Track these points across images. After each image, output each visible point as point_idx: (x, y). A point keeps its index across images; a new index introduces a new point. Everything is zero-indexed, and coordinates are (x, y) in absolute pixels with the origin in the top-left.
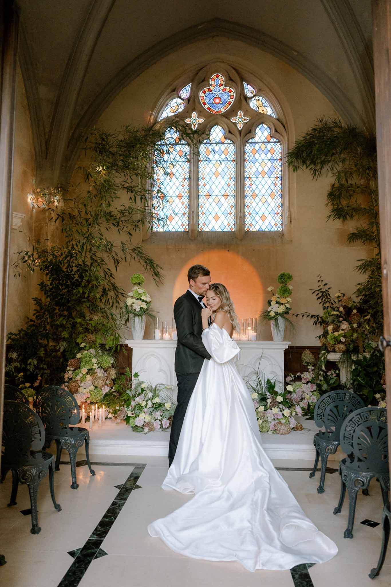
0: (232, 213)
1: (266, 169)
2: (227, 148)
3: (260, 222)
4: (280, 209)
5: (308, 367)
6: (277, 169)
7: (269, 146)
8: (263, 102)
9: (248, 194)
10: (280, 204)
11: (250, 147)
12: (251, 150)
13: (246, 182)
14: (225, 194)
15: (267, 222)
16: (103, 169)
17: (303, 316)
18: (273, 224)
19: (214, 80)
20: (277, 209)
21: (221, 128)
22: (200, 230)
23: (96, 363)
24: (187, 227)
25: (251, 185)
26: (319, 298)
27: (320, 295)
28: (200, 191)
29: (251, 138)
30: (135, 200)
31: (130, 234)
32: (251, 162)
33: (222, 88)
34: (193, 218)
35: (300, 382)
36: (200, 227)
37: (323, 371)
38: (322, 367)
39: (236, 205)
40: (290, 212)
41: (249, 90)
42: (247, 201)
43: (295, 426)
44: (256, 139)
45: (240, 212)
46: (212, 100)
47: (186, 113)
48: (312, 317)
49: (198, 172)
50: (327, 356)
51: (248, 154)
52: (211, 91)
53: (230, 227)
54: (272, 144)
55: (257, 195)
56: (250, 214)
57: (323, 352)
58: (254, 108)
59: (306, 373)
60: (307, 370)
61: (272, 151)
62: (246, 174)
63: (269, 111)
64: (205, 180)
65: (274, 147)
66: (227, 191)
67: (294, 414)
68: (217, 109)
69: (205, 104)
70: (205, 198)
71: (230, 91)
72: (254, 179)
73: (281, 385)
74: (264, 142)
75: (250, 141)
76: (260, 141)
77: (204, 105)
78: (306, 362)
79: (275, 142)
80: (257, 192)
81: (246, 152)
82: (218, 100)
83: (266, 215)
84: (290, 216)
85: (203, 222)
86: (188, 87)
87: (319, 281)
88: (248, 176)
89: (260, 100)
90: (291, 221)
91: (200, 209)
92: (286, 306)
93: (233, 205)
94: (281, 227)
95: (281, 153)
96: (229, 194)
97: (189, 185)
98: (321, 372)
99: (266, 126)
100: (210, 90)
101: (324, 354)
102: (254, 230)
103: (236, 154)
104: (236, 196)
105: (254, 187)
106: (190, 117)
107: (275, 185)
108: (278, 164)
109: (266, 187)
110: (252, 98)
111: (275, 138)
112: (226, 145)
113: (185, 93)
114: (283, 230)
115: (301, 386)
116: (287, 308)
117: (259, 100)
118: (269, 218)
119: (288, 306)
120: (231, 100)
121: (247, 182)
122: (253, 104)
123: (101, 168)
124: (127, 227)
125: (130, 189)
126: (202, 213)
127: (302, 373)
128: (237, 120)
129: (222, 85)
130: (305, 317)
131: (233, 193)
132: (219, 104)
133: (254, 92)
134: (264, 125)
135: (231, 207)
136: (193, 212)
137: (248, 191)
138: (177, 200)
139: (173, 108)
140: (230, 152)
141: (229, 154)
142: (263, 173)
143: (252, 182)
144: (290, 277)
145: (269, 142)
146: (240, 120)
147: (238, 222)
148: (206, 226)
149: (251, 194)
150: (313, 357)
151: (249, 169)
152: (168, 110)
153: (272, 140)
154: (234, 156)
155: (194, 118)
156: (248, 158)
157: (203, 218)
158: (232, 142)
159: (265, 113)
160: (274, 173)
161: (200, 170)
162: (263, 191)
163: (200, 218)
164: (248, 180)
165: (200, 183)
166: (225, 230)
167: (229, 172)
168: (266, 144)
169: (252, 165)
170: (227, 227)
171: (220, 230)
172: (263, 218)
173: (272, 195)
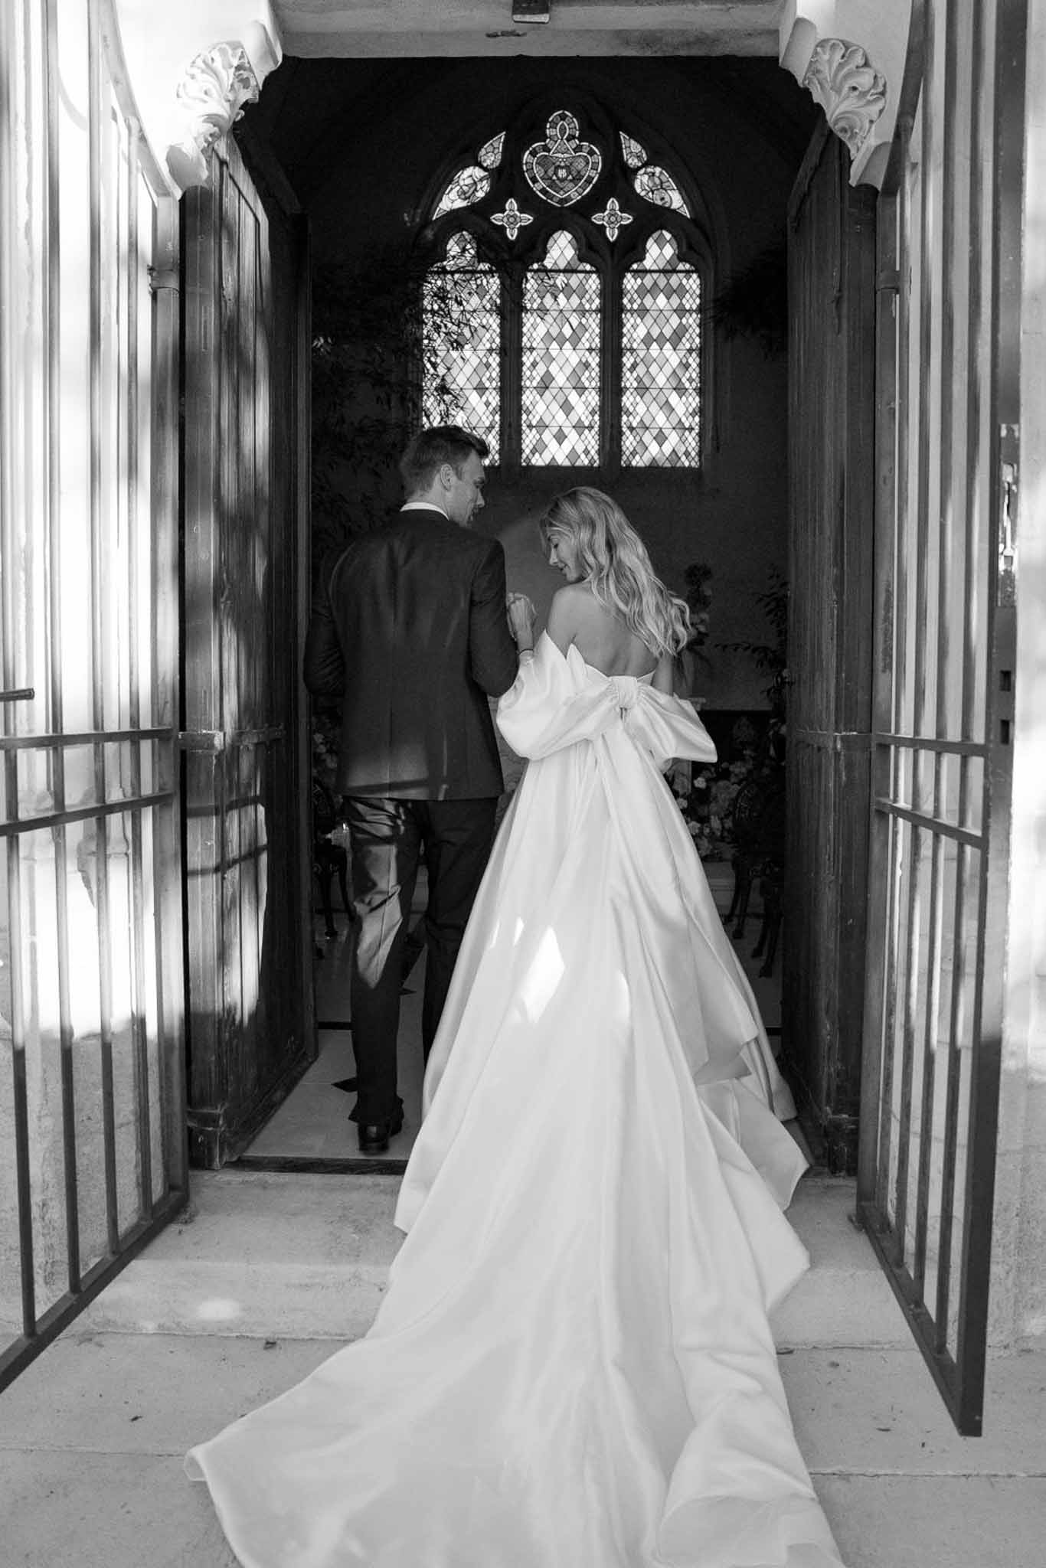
0: (593, 427)
1: (668, 332)
2: (584, 282)
3: (653, 448)
4: (697, 419)
5: (744, 752)
6: (691, 330)
7: (674, 280)
8: (664, 179)
9: (628, 385)
10: (697, 410)
11: (633, 280)
12: (636, 287)
13: (624, 359)
14: (579, 385)
15: (667, 448)
16: (326, 341)
17: (735, 650)
18: (680, 453)
19: (554, 126)
20: (691, 418)
21: (569, 236)
22: (524, 464)
23: (322, 743)
24: (497, 457)
25: (634, 367)
26: (770, 612)
27: (773, 605)
28: (524, 378)
29: (636, 262)
30: (389, 402)
31: (376, 474)
32: (635, 315)
34: (510, 438)
35: (725, 782)
36: (524, 456)
37: (770, 758)
38: (768, 749)
39: (602, 408)
40: (716, 429)
41: (632, 151)
42: (627, 400)
43: (708, 852)
44: (648, 263)
45: (612, 426)
46: (550, 172)
47: (494, 202)
48: (754, 651)
49: (520, 335)
50: (780, 728)
51: (629, 296)
52: (549, 151)
53: (590, 457)
54: (681, 275)
55: (647, 389)
56: (631, 429)
57: (772, 721)
58: (643, 194)
59: (739, 764)
60: (743, 759)
61: (681, 291)
62: (625, 340)
63: (676, 200)
64: (535, 353)
65: (684, 281)
66: (583, 379)
67: (707, 831)
68: (562, 192)
69: (535, 181)
70: (535, 392)
71: (591, 153)
72: (642, 354)
73: (686, 780)
74: (666, 272)
75: (635, 266)
76: (655, 267)
77: (534, 183)
78: (741, 743)
79: (687, 272)
80: (647, 382)
81: (625, 291)
82: (564, 171)
83: (667, 432)
84: (716, 438)
85: (531, 447)
86: (498, 142)
87: (772, 577)
88: (628, 346)
89: (657, 174)
90: (718, 448)
91: (524, 417)
92: (697, 629)
93: (597, 409)
94: (697, 459)
95: (700, 296)
96: (587, 384)
97: (501, 365)
98: (767, 762)
99: (668, 236)
100: (546, 149)
101: (775, 724)
102: (641, 464)
103: (602, 294)
104: (602, 391)
105: (641, 370)
106: (503, 211)
107: (687, 367)
108: (692, 321)
109: (668, 370)
110: (639, 168)
111: (686, 261)
112: (581, 276)
113: (492, 154)
114: (701, 466)
115: (728, 788)
116: (700, 633)
117: (653, 174)
118: (673, 438)
119: (702, 629)
120: (593, 173)
121: (628, 360)
122: (641, 184)
123: (322, 341)
124: (370, 459)
125: (379, 381)
126: (530, 426)
127: (730, 764)
128: (606, 219)
129: (574, 137)
130: (740, 650)
131: (596, 383)
132: (567, 182)
133: (644, 155)
134: (664, 232)
135: (593, 413)
136: (510, 425)
137: (629, 380)
138: (474, 397)
139: (465, 188)
140: (590, 292)
141: (587, 296)
142: (661, 340)
143: (638, 360)
144: (707, 573)
145: (674, 271)
146: (613, 219)
147: (607, 447)
148: (537, 455)
149: (635, 384)
150: (753, 733)
151: (632, 331)
152: (453, 195)
153: (681, 267)
154: (597, 301)
155: (512, 213)
156: (629, 307)
157: (531, 436)
158: (594, 269)
159: (667, 205)
160: (684, 340)
161: (525, 330)
162: (661, 380)
163: (524, 436)
164: (628, 354)
165: (524, 359)
166: (578, 463)
167: (587, 335)
168: (668, 275)
169: (639, 320)
170: (583, 456)
171: (567, 463)
172: (660, 438)
173: (679, 389)
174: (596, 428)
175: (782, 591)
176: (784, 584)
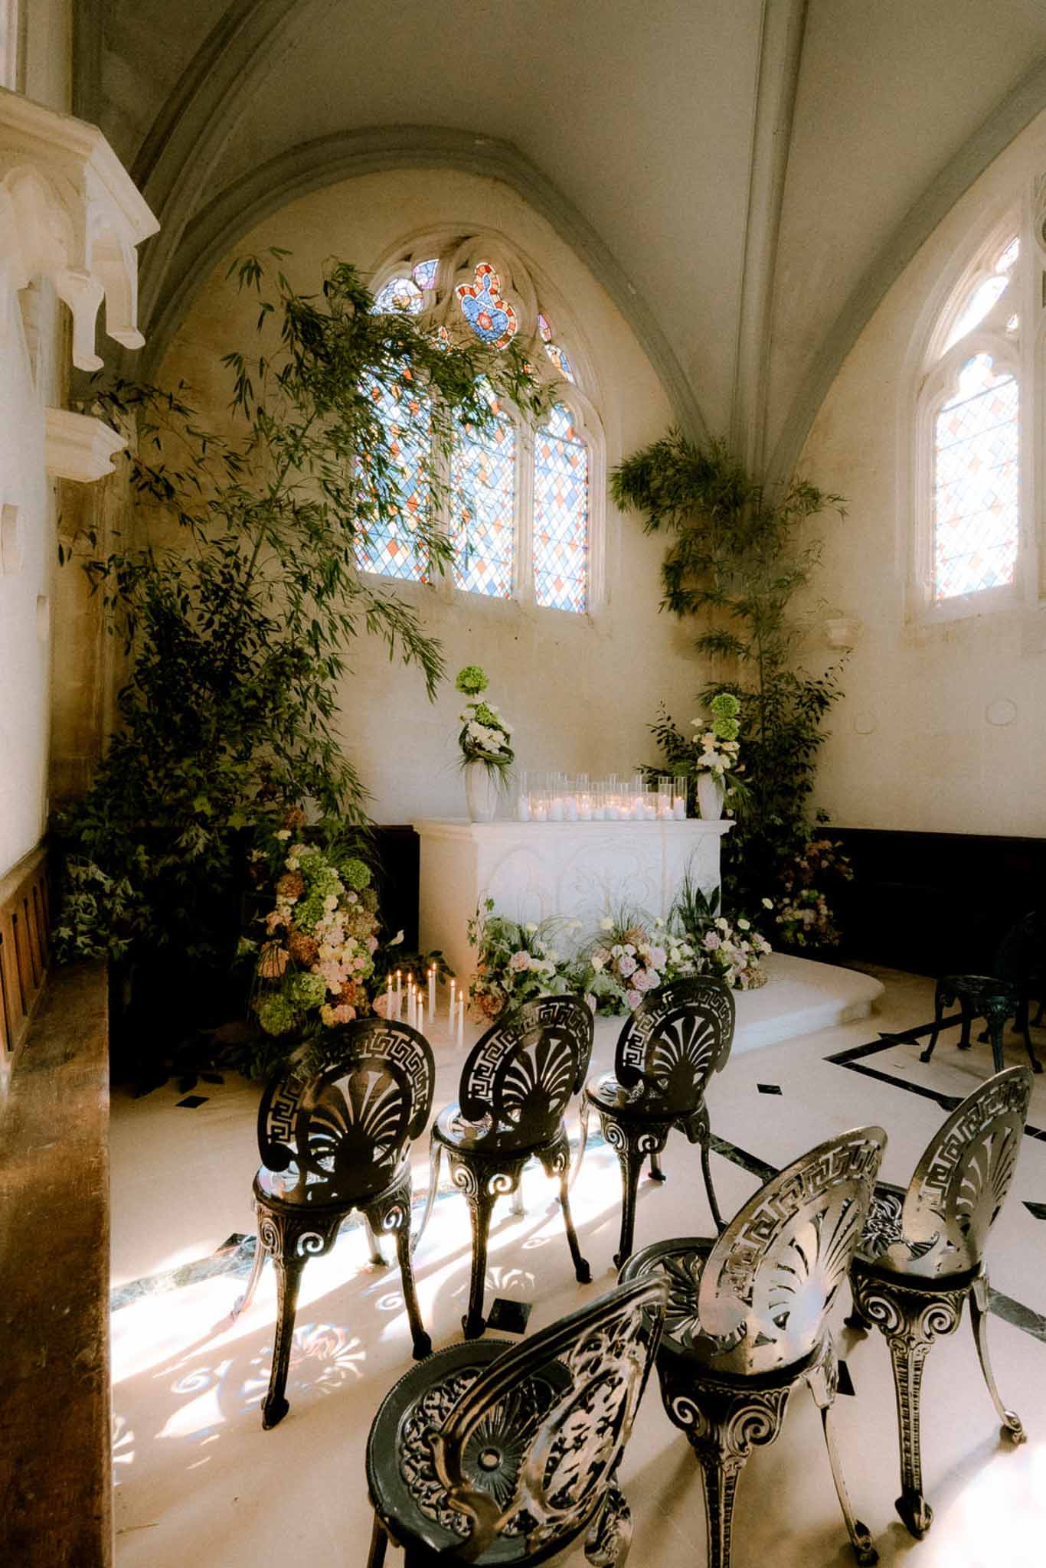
0: (507, 563)
1: (565, 494)
3: (553, 592)
4: (584, 573)
6: (580, 497)
7: (570, 450)
9: (535, 531)
10: (582, 564)
11: (540, 440)
12: (541, 447)
15: (563, 594)
18: (572, 600)
19: (481, 274)
20: (579, 572)
25: (540, 517)
29: (545, 424)
32: (542, 472)
33: (495, 298)
39: (514, 548)
42: (534, 545)
44: (551, 429)
46: (477, 316)
51: (538, 454)
52: (475, 296)
53: (504, 591)
54: (574, 448)
55: (550, 539)
56: (540, 572)
61: (574, 461)
65: (576, 454)
66: (500, 517)
71: (510, 313)
72: (546, 506)
74: (563, 441)
75: (543, 427)
76: (558, 435)
79: (578, 446)
80: (550, 532)
81: (535, 448)
82: (487, 320)
83: (563, 580)
86: (432, 266)
88: (536, 498)
93: (510, 547)
95: (588, 471)
96: (503, 523)
99: (566, 411)
100: (473, 292)
102: (544, 604)
103: (515, 445)
104: (513, 532)
105: (544, 521)
106: (435, 335)
107: (577, 527)
108: (581, 489)
109: (564, 526)
110: (546, 343)
111: (579, 437)
112: (501, 422)
113: (426, 275)
114: (588, 614)
117: (554, 352)
118: (568, 586)
120: (509, 332)
121: (535, 510)
126: (456, 552)
129: (496, 292)
131: (510, 524)
132: (488, 331)
133: (549, 332)
134: (563, 406)
137: (536, 527)
139: (400, 298)
142: (558, 498)
143: (543, 513)
145: (569, 442)
148: (462, 580)
149: (540, 533)
153: (574, 440)
156: (536, 462)
157: (457, 561)
160: (576, 503)
162: (559, 534)
164: (535, 504)
166: (495, 595)
167: (504, 478)
168: (565, 444)
169: (543, 477)
170: (499, 588)
171: (487, 593)
172: (558, 584)
173: (572, 544)
174: (510, 565)
175: (669, 724)
176: (669, 719)
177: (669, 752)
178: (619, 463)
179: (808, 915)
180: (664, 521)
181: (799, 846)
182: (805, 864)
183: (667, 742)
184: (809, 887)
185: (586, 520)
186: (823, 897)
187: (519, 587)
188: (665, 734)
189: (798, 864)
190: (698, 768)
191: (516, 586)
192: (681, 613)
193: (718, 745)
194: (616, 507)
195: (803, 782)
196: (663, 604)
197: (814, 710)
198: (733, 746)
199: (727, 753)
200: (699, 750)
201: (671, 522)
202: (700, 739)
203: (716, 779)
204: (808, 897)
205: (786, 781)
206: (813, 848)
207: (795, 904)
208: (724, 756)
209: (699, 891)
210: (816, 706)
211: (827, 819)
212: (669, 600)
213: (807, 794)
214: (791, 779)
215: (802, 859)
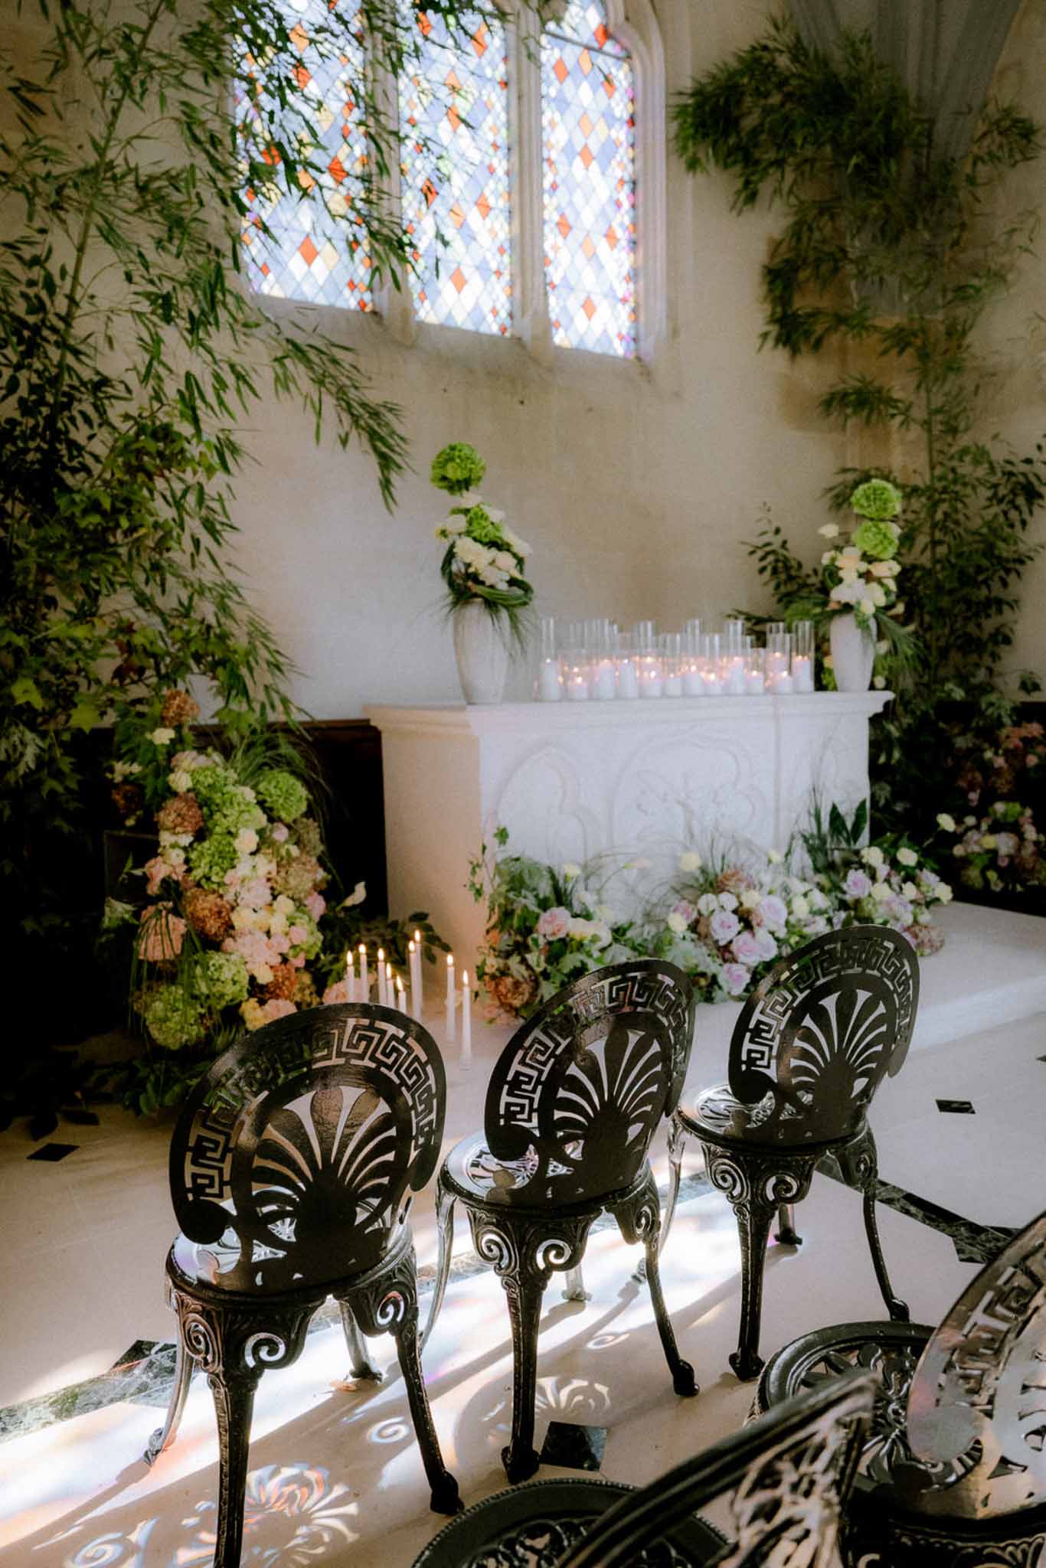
1: (595, 145)
2: (483, 29)
3: (580, 318)
4: (630, 286)
7: (601, 65)
9: (546, 216)
11: (549, 50)
12: (554, 61)
14: (481, 201)
15: (597, 324)
18: (613, 336)
20: (622, 284)
24: (368, 296)
25: (554, 187)
28: (404, 169)
29: (553, 20)
32: (554, 107)
39: (513, 247)
40: (670, 301)
44: (568, 27)
49: (396, 95)
51: (546, 74)
53: (499, 321)
54: (609, 60)
55: (571, 227)
56: (552, 285)
61: (607, 84)
62: (542, 143)
64: (417, 130)
65: (613, 71)
66: (487, 191)
70: (420, 197)
72: (562, 169)
74: (588, 48)
75: (553, 27)
76: (578, 38)
79: (615, 57)
80: (570, 216)
81: (541, 64)
83: (596, 299)
84: (672, 315)
88: (545, 153)
93: (506, 246)
95: (633, 102)
96: (492, 202)
102: (565, 342)
104: (512, 217)
105: (561, 196)
107: (618, 204)
108: (625, 135)
109: (595, 205)
111: (617, 42)
112: (482, 17)
118: (603, 309)
121: (546, 177)
131: (503, 202)
135: (500, 251)
137: (549, 207)
140: (492, 49)
141: (488, 54)
143: (558, 181)
145: (600, 50)
148: (427, 303)
149: (555, 217)
151: (552, 128)
153: (608, 46)
154: (502, 68)
156: (545, 90)
160: (614, 163)
161: (401, 84)
162: (588, 218)
164: (547, 167)
166: (483, 329)
167: (490, 119)
168: (593, 54)
169: (557, 117)
170: (490, 318)
171: (469, 326)
172: (589, 307)
173: (610, 236)
174: (506, 277)
175: (778, 540)
176: (777, 531)
177: (777, 587)
178: (688, 85)
179: (1004, 843)
180: (766, 188)
181: (989, 733)
182: (1000, 762)
183: (775, 571)
184: (1006, 798)
185: (633, 191)
186: (1028, 812)
187: (523, 313)
188: (771, 558)
189: (991, 762)
190: (832, 606)
191: (517, 314)
192: (795, 351)
193: (864, 567)
194: (683, 167)
195: (998, 630)
196: (765, 336)
197: (1017, 508)
198: (888, 570)
199: (879, 581)
200: (833, 576)
201: (777, 191)
202: (833, 559)
203: (863, 624)
204: (1005, 815)
205: (971, 628)
206: (1012, 735)
207: (984, 826)
208: (874, 585)
209: (834, 808)
210: (1021, 501)
211: (1036, 687)
212: (774, 330)
213: (1003, 650)
214: (979, 626)
215: (996, 753)
